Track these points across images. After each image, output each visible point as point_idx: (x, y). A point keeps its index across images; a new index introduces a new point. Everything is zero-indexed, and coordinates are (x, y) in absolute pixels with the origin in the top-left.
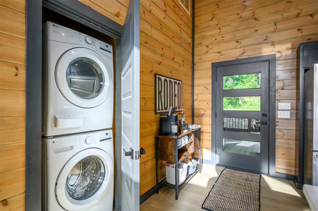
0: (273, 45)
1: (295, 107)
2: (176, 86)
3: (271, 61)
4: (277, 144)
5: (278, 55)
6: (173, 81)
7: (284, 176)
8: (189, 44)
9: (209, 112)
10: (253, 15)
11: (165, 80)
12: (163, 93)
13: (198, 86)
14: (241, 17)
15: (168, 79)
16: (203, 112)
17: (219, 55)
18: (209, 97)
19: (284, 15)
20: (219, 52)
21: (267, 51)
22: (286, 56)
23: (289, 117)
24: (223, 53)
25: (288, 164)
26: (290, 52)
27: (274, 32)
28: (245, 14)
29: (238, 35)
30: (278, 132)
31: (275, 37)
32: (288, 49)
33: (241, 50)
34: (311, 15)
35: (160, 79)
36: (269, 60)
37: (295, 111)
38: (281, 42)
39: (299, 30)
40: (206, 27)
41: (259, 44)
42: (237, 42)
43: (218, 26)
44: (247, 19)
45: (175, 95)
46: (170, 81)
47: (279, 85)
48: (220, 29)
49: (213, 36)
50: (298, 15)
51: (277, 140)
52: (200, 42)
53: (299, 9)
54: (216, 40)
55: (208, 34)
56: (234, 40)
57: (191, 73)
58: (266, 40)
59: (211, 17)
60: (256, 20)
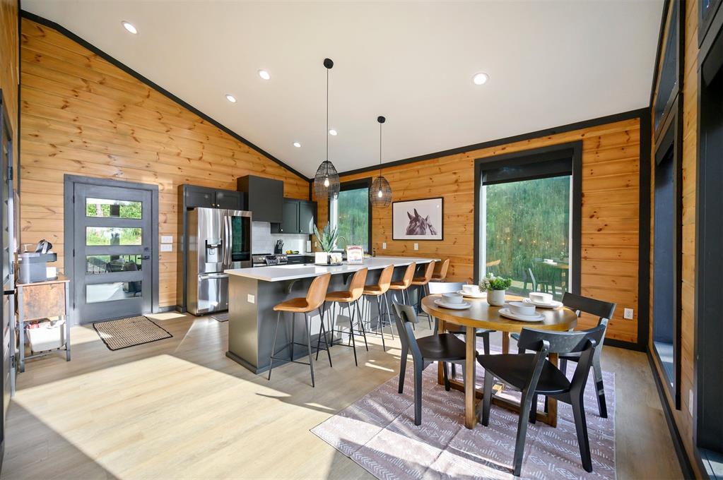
0: (155, 175)
1: (176, 241)
3: (153, 191)
4: (160, 279)
5: (160, 188)
7: (167, 309)
9: (59, 249)
10: (133, 133)
13: (32, 206)
14: (115, 128)
17: (78, 165)
19: (166, 148)
20: (79, 162)
21: (148, 180)
22: (168, 190)
23: (171, 250)
24: (86, 165)
25: (170, 296)
26: (171, 187)
27: (156, 162)
28: (122, 126)
29: (111, 149)
30: (161, 267)
31: (158, 168)
32: (169, 184)
33: (116, 169)
34: (189, 159)
36: (151, 191)
37: (176, 244)
38: (164, 175)
39: (179, 168)
40: (52, 115)
41: (140, 169)
42: (110, 157)
43: (77, 123)
44: (124, 135)
47: (161, 218)
48: (80, 128)
49: (66, 133)
50: (178, 155)
51: (160, 274)
52: (37, 133)
53: (179, 149)
54: (72, 141)
55: (54, 126)
56: (105, 154)
58: (147, 167)
59: (62, 104)
60: (136, 140)
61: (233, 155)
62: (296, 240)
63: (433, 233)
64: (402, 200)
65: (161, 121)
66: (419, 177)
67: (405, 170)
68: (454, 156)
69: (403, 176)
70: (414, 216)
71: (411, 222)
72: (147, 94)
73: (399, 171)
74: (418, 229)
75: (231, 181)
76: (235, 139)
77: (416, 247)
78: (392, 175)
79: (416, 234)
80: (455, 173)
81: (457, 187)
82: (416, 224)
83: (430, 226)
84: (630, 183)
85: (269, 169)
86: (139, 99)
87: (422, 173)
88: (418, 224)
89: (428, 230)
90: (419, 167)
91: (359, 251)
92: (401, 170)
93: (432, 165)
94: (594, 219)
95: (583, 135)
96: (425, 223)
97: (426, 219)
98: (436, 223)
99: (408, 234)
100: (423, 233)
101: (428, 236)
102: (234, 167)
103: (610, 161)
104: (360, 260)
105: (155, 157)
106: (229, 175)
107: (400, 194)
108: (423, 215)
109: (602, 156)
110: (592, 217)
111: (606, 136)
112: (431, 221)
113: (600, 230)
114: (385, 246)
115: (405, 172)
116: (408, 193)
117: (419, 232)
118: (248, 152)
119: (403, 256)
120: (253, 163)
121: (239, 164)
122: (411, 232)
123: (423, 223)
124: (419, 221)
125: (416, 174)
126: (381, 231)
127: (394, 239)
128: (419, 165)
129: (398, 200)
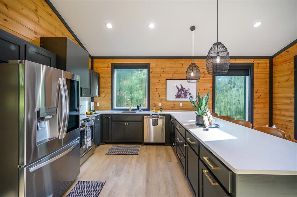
61: (36, 10)
64: (172, 78)
66: (183, 68)
68: (203, 60)
69: (172, 65)
70: (181, 88)
71: (179, 91)
73: (170, 62)
74: (183, 95)
77: (181, 104)
78: (165, 64)
79: (182, 98)
80: (203, 68)
81: (204, 75)
82: (182, 93)
83: (190, 94)
84: (267, 81)
88: (183, 92)
89: (188, 96)
90: (183, 62)
92: (171, 62)
94: (257, 93)
95: (254, 61)
96: (187, 92)
97: (188, 90)
99: (176, 98)
100: (185, 97)
102: (38, 24)
103: (262, 72)
107: (171, 75)
108: (186, 88)
109: (259, 70)
110: (256, 92)
111: (260, 63)
112: (190, 91)
113: (259, 97)
114: (160, 104)
115: (175, 63)
116: (175, 75)
117: (183, 97)
119: (172, 110)
121: (42, 23)
122: (178, 96)
123: (186, 92)
124: (183, 91)
125: (181, 66)
126: (158, 96)
127: (167, 100)
128: (183, 61)
129: (169, 78)
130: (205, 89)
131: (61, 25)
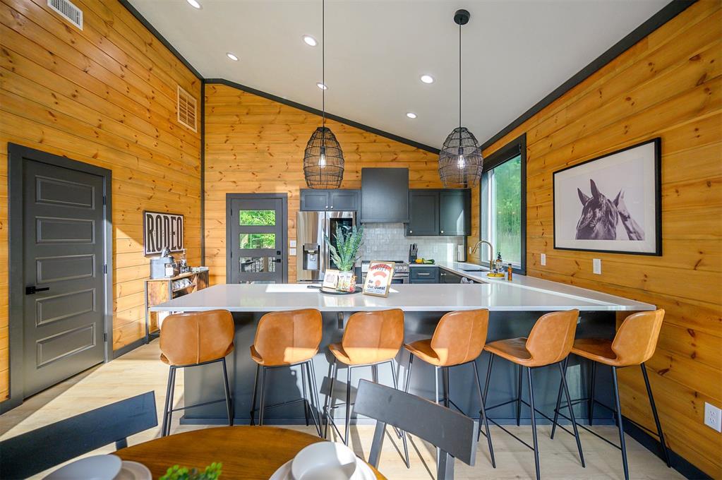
0: (285, 184)
2: (175, 222)
4: (289, 281)
5: (289, 195)
6: (169, 216)
8: (196, 168)
9: (224, 251)
10: (268, 150)
11: (158, 217)
12: (154, 233)
13: (210, 219)
14: (256, 148)
15: (162, 216)
16: (215, 251)
17: (234, 185)
18: (222, 233)
19: (294, 156)
20: (235, 182)
21: (280, 189)
22: (296, 196)
24: (239, 183)
26: (298, 193)
27: (286, 171)
28: (261, 146)
29: (255, 167)
30: (290, 270)
31: (289, 177)
32: (297, 190)
33: (257, 183)
35: (150, 216)
36: (282, 199)
38: (292, 183)
40: (220, 150)
41: (274, 180)
42: (253, 174)
43: (233, 152)
44: (262, 152)
45: (173, 233)
46: (166, 218)
47: (290, 224)
48: (235, 155)
49: (227, 161)
51: (289, 276)
52: (212, 165)
54: (230, 167)
55: (222, 157)
56: (250, 172)
57: (199, 203)
58: (279, 177)
59: (225, 139)
60: (271, 155)
61: (358, 149)
62: (444, 244)
63: (633, 234)
64: (570, 164)
65: (290, 132)
66: (602, 104)
67: (574, 99)
69: (571, 114)
70: (590, 196)
71: (585, 212)
72: (278, 110)
74: (599, 227)
75: (355, 178)
76: (359, 130)
77: (597, 266)
79: (596, 238)
80: (695, 58)
81: (704, 96)
82: (594, 215)
83: (625, 218)
85: (402, 156)
86: (271, 118)
87: (608, 93)
88: (599, 214)
89: (620, 229)
90: (602, 81)
91: (386, 272)
92: (568, 103)
93: (631, 62)
96: (613, 209)
97: (616, 202)
98: (641, 211)
99: (579, 237)
100: (610, 236)
101: (621, 243)
102: (359, 161)
104: (383, 288)
105: (285, 167)
106: (353, 172)
107: (567, 153)
108: (609, 194)
112: (627, 206)
114: (543, 260)
116: (581, 148)
117: (601, 234)
118: (375, 141)
119: (572, 283)
120: (381, 152)
121: (364, 157)
122: (585, 231)
123: (608, 212)
124: (600, 206)
125: (596, 100)
126: (539, 230)
127: (556, 246)
128: (602, 75)
129: (564, 166)
130: (709, 184)
131: (391, 144)
